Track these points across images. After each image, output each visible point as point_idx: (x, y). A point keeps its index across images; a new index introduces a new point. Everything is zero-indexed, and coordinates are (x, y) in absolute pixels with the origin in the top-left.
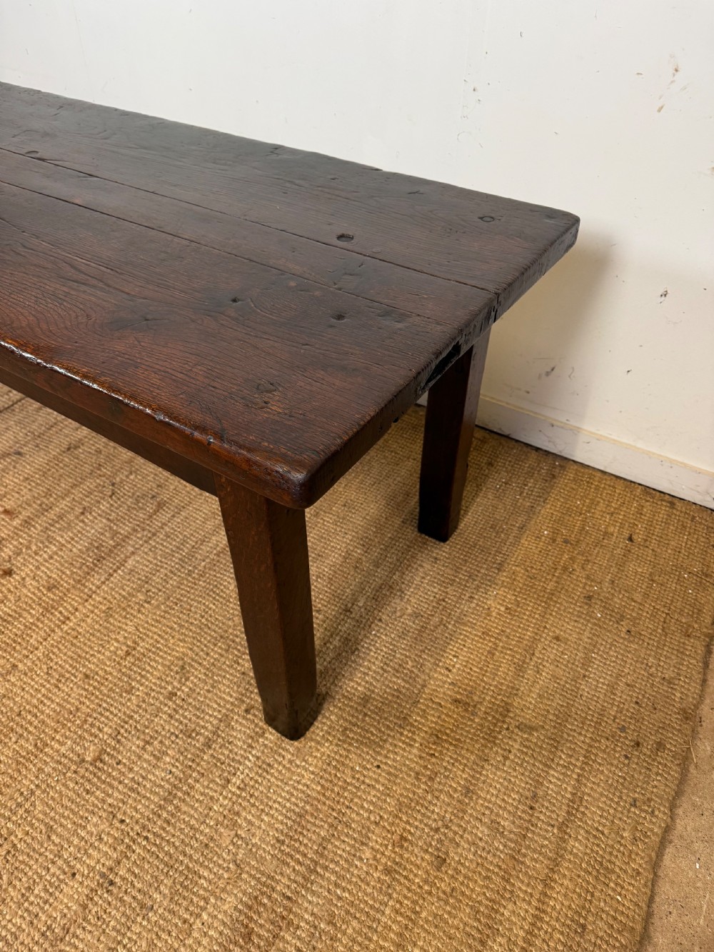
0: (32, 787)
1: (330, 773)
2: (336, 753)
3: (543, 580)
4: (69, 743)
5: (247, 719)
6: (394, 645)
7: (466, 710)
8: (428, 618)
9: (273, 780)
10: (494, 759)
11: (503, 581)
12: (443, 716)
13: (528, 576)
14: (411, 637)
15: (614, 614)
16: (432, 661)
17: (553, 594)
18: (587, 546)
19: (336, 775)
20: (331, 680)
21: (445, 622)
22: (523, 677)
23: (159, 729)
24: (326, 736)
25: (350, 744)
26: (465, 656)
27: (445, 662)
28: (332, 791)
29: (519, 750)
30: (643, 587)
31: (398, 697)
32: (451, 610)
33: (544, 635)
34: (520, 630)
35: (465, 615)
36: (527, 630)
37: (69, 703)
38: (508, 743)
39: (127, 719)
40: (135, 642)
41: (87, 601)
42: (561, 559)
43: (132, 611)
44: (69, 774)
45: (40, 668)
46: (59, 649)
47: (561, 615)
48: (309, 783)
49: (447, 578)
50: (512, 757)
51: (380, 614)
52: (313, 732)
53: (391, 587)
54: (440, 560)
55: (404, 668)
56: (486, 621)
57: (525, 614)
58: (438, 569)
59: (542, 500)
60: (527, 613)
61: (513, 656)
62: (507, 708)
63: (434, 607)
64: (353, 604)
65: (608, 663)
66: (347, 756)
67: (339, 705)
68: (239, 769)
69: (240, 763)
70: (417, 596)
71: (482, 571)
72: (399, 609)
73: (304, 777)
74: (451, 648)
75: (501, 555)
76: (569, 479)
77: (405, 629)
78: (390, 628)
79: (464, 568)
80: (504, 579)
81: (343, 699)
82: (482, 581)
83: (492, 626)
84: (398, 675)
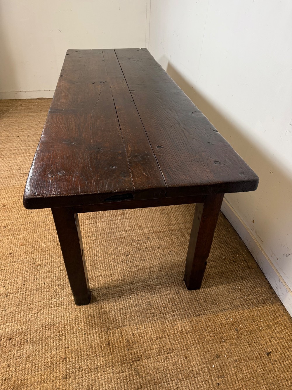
1: (72, 322)
2: (80, 318)
6: (132, 306)
7: (127, 346)
8: (151, 308)
9: (60, 309)
12: (119, 340)
14: (139, 309)
15: (220, 372)
16: (136, 321)
19: (73, 324)
22: (157, 356)
24: (84, 312)
25: (86, 320)
27: (139, 326)
28: (68, 327)
31: (114, 321)
32: (163, 313)
33: (183, 351)
35: (165, 319)
38: (125, 369)
42: (226, 333)
51: (139, 293)
52: (83, 307)
53: (153, 288)
55: (126, 315)
56: (169, 327)
59: (247, 307)
62: (140, 359)
63: (158, 307)
64: (136, 283)
65: (194, 385)
67: (97, 307)
70: (157, 298)
71: (190, 311)
72: (146, 297)
73: (66, 316)
74: (147, 324)
75: (204, 312)
76: (269, 309)
77: (141, 305)
78: (137, 300)
79: (185, 304)
80: (194, 320)
81: (100, 306)
82: (185, 314)
83: (169, 331)
84: (121, 315)
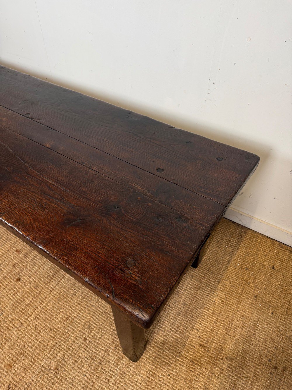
0: (30, 380)
1: (150, 378)
2: (152, 368)
3: (237, 287)
4: (45, 360)
5: (116, 352)
6: (175, 318)
7: (205, 350)
8: (189, 306)
9: (126, 380)
10: (216, 373)
11: (221, 288)
12: (196, 352)
13: (231, 286)
14: (182, 315)
15: (266, 304)
16: (191, 326)
17: (241, 295)
18: (255, 271)
19: (152, 379)
20: (150, 334)
21: (196, 308)
22: (228, 334)
23: (80, 355)
24: (148, 360)
25: (158, 364)
26: (205, 324)
27: (196, 327)
28: (151, 386)
29: (227, 369)
30: (279, 292)
31: (177, 343)
32: (199, 302)
33: (237, 314)
34: (227, 312)
35: (205, 304)
36: (230, 312)
37: (44, 342)
38: (222, 366)
39: (67, 350)
40: (70, 314)
41: (50, 293)
42: (244, 277)
43: (68, 299)
44: (45, 375)
45: (32, 325)
46: (40, 316)
47: (244, 304)
48: (141, 382)
49: (197, 286)
50: (224, 372)
51: (169, 303)
52: (143, 358)
54: (194, 277)
55: (179, 329)
56: (213, 307)
57: (229, 304)
58: (193, 281)
59: (237, 248)
60: (230, 303)
61: (225, 324)
62: (222, 348)
63: (192, 300)
65: (264, 328)
66: (156, 370)
67: (153, 346)
68: (113, 375)
69: (113, 372)
70: (185, 295)
71: (212, 283)
72: (177, 301)
73: (139, 379)
74: (199, 320)
75: (220, 275)
76: (248, 238)
77: (180, 311)
78: (174, 310)
79: (204, 281)
80: (221, 287)
81: (154, 343)
82: (212, 288)
83: (216, 310)
84: (177, 332)
